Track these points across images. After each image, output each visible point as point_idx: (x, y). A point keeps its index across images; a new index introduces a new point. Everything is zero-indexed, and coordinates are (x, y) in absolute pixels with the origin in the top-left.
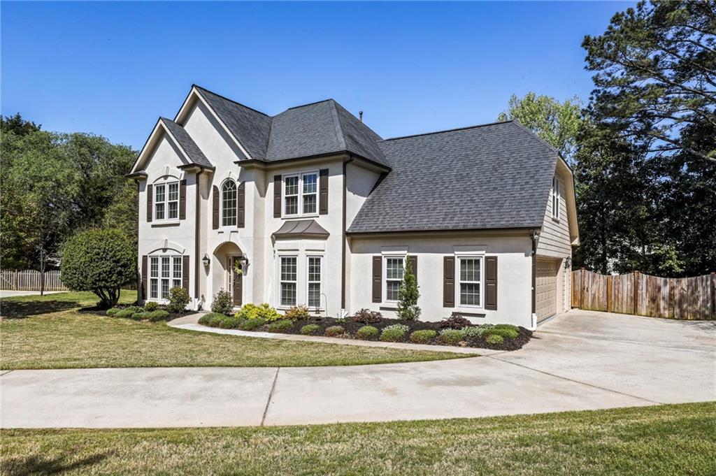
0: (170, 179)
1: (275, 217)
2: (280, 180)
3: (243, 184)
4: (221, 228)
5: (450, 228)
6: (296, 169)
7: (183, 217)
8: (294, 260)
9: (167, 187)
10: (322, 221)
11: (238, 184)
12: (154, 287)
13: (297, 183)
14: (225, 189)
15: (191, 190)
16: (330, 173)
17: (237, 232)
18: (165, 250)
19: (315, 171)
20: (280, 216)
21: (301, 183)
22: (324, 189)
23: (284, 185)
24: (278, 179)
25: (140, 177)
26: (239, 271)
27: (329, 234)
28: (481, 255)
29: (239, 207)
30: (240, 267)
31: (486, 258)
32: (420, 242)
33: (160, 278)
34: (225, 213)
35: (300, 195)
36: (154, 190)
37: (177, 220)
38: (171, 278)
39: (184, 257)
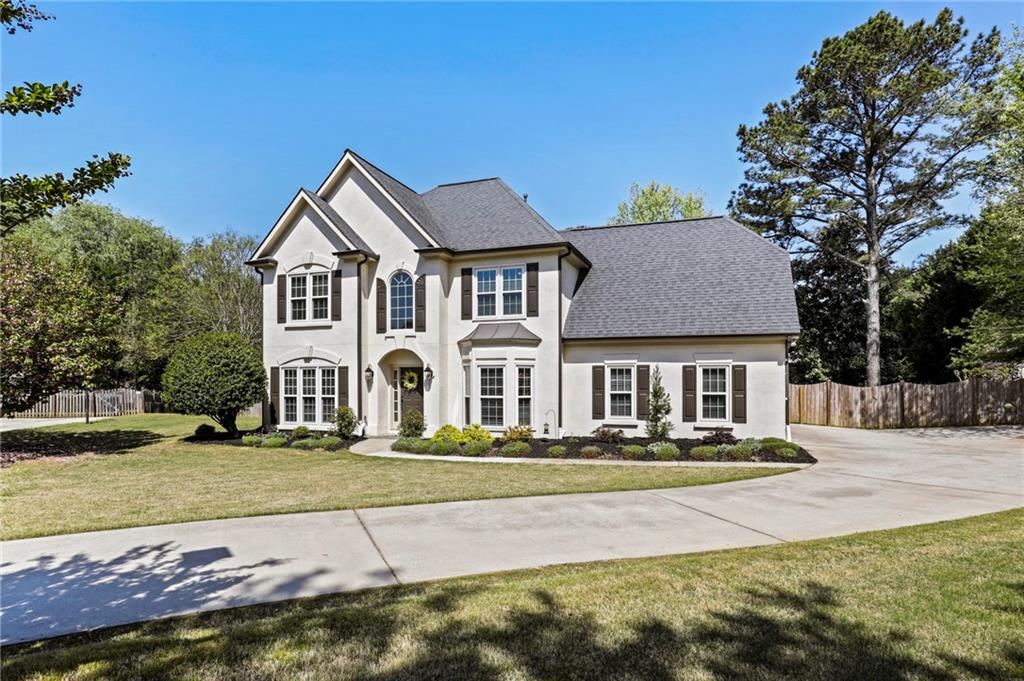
0: (314, 269)
1: (463, 319)
2: (471, 274)
3: (423, 278)
4: (390, 332)
5: (694, 334)
6: (493, 262)
7: (337, 316)
8: (500, 371)
9: (309, 280)
10: (531, 325)
11: (415, 278)
12: (291, 402)
13: (494, 278)
14: (393, 283)
15: (349, 284)
16: (540, 267)
17: (415, 337)
18: (307, 360)
19: (520, 264)
20: (471, 318)
21: (499, 280)
22: (533, 286)
23: (475, 280)
24: (467, 273)
25: (265, 264)
26: (410, 386)
27: (540, 340)
28: (728, 364)
29: (417, 306)
30: (411, 380)
31: (733, 367)
32: (653, 350)
33: (300, 396)
34: (394, 313)
35: (499, 292)
36: (289, 281)
37: (327, 321)
38: (319, 396)
39: (340, 368)
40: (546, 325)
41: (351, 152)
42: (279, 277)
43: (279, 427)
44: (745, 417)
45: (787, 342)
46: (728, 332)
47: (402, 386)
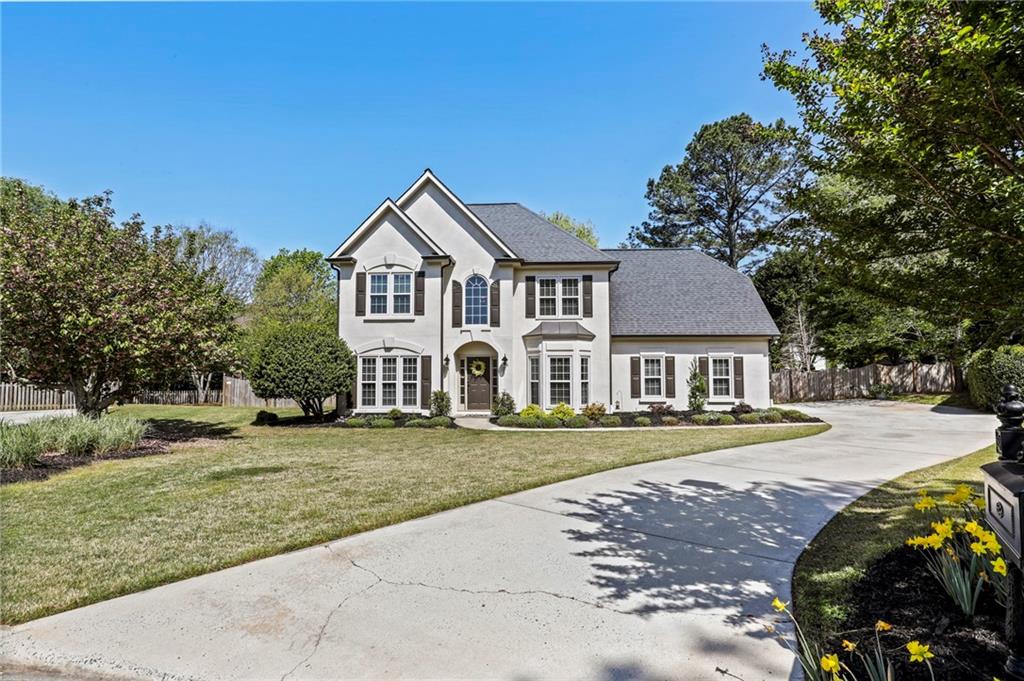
0: (396, 269)
1: (527, 317)
2: (534, 280)
3: (497, 282)
4: (465, 326)
6: (554, 272)
7: (420, 311)
8: (567, 360)
9: (391, 279)
10: (586, 323)
11: (490, 282)
12: (369, 388)
13: (554, 285)
14: (468, 284)
15: (432, 284)
16: (594, 279)
17: (490, 331)
18: (388, 349)
19: (578, 275)
20: (535, 317)
21: (559, 287)
22: (588, 292)
23: (538, 286)
24: (530, 280)
25: (345, 262)
26: (477, 373)
27: (594, 336)
28: (730, 355)
29: (492, 305)
30: (478, 368)
31: (735, 358)
32: (676, 345)
33: (379, 382)
34: (468, 311)
35: (559, 297)
36: (369, 279)
37: (411, 315)
38: (400, 382)
39: (423, 357)
40: (599, 323)
41: (431, 172)
42: (358, 274)
43: (355, 411)
44: (743, 394)
45: (770, 341)
46: (732, 332)
47: (470, 372)
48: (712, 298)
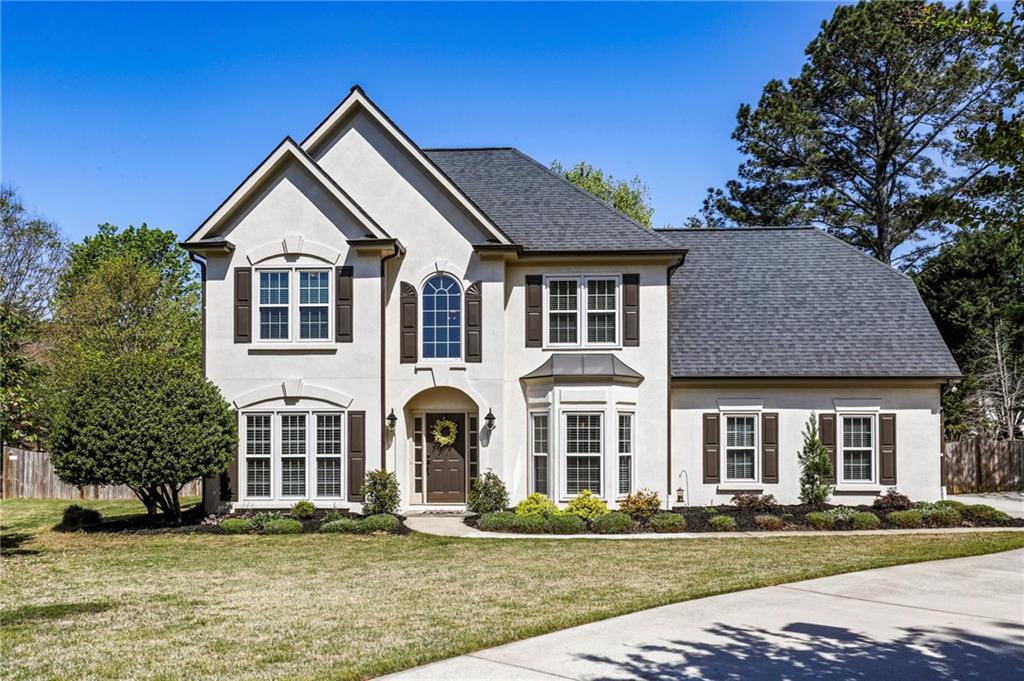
0: (302, 262)
1: (528, 345)
2: (540, 283)
3: (477, 285)
4: (422, 362)
5: (838, 374)
6: (573, 269)
7: (345, 334)
8: (596, 420)
9: (294, 279)
10: (628, 356)
11: (465, 285)
12: (259, 467)
13: (574, 291)
14: (427, 289)
15: (366, 289)
16: (642, 281)
17: (464, 369)
18: (291, 400)
19: (614, 274)
20: (541, 346)
21: (583, 293)
22: (631, 302)
23: (546, 292)
24: (533, 281)
25: (213, 251)
26: (443, 440)
27: (641, 379)
28: (874, 411)
29: (468, 324)
30: (445, 432)
31: (881, 415)
32: (781, 394)
33: (276, 456)
34: (428, 334)
35: (583, 311)
36: (256, 278)
37: (330, 342)
38: (311, 456)
39: (350, 413)
40: (650, 356)
41: (362, 92)
42: (238, 270)
43: (236, 505)
44: (895, 477)
45: (943, 388)
46: (878, 372)
47: (430, 438)
48: (845, 313)
